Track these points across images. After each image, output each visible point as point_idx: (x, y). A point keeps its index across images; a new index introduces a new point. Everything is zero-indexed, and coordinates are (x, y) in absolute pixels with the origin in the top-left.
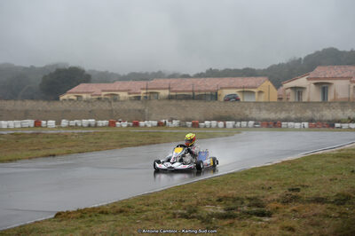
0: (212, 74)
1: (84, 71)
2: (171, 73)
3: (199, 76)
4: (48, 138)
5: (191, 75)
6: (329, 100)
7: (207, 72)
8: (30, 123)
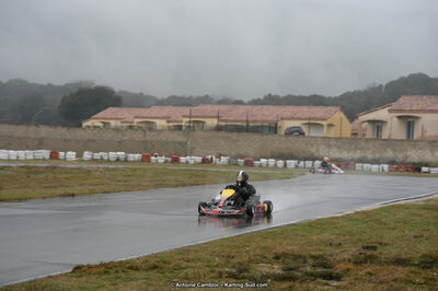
0: (271, 100)
1: (113, 92)
2: (221, 98)
3: (255, 102)
4: (66, 173)
5: (245, 101)
6: (415, 138)
7: (265, 97)
8: (45, 153)
